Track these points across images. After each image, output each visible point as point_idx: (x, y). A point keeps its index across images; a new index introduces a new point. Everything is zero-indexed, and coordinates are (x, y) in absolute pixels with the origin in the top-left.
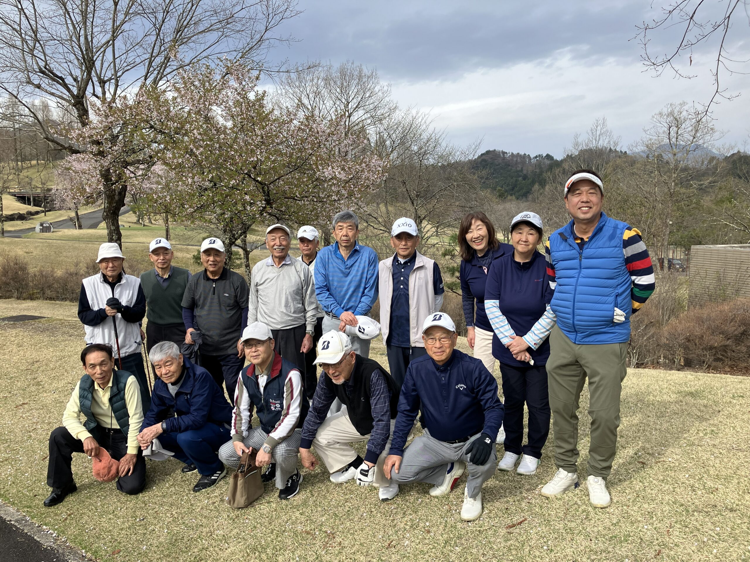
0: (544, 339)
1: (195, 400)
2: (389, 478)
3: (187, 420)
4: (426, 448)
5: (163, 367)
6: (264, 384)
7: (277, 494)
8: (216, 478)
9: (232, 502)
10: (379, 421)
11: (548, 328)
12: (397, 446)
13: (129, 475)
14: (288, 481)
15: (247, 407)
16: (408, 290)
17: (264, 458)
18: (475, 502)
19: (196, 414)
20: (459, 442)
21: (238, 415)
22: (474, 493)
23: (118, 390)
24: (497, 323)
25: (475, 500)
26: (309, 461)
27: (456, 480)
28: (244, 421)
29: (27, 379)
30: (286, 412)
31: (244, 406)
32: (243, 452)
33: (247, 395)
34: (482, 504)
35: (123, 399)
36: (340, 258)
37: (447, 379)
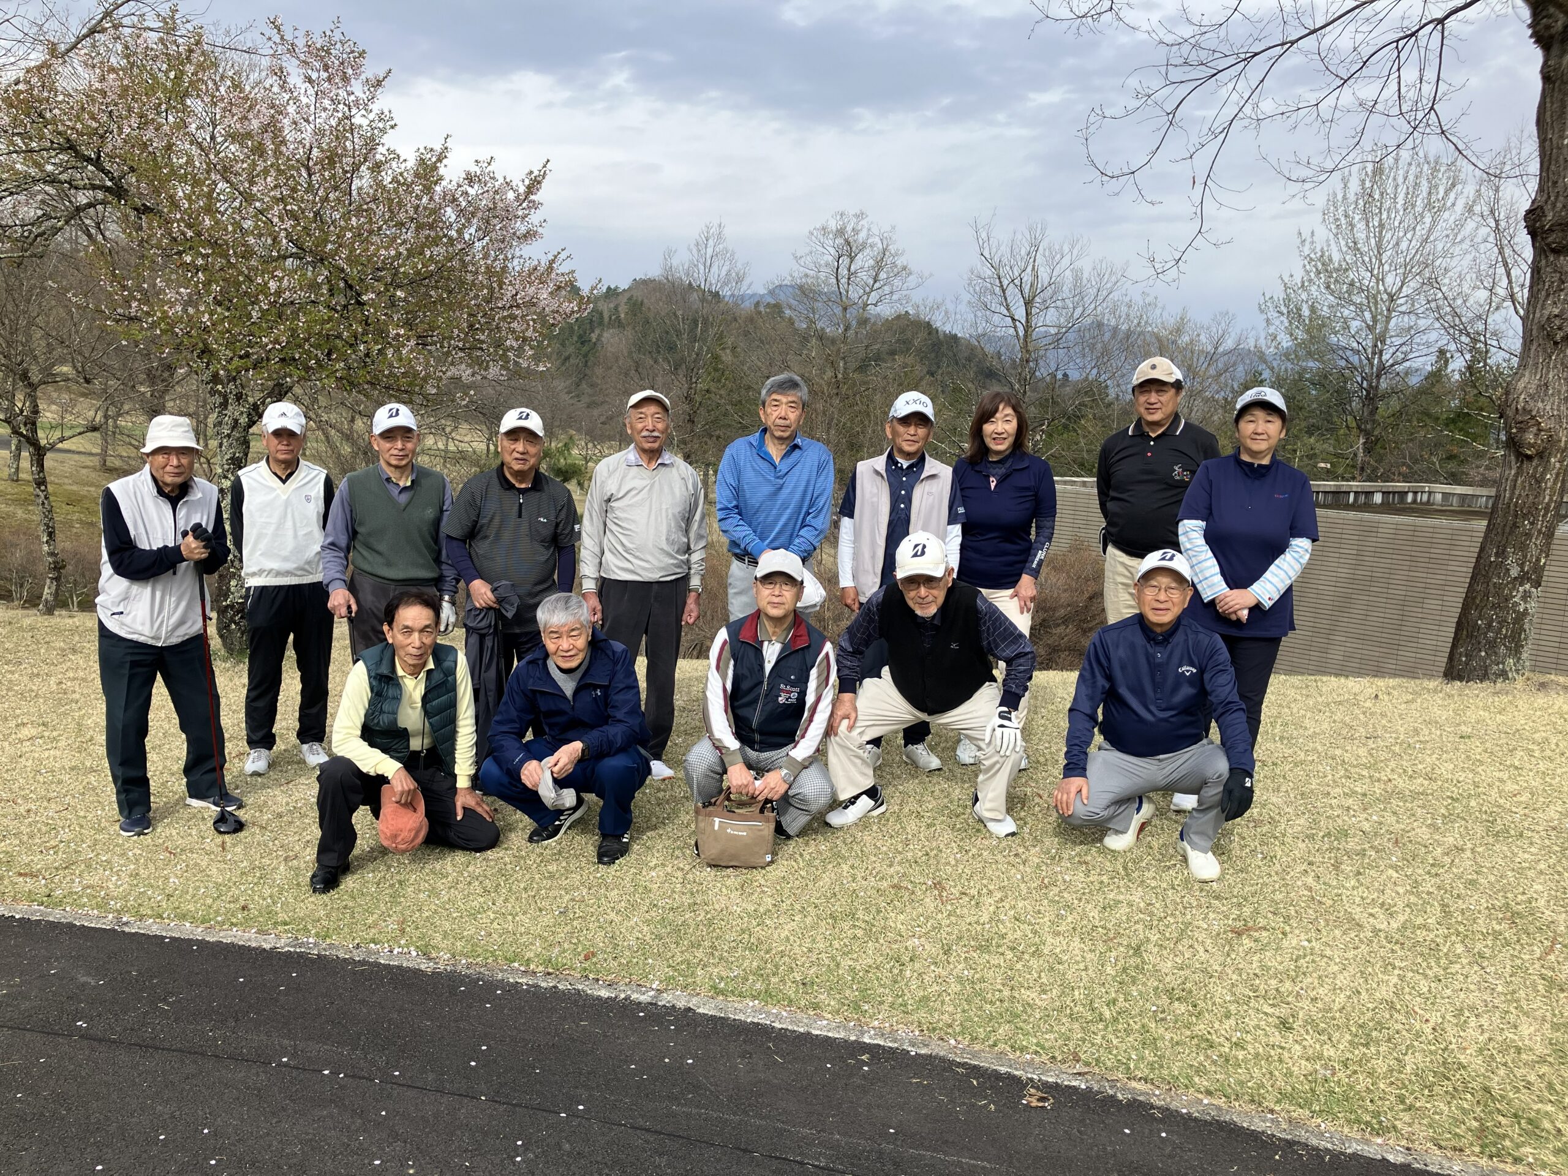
0: (1283, 592)
2: (1069, 813)
5: (565, 637)
6: (773, 660)
8: (627, 840)
16: (910, 512)
27: (1143, 825)
36: (767, 458)
37: (1165, 656)
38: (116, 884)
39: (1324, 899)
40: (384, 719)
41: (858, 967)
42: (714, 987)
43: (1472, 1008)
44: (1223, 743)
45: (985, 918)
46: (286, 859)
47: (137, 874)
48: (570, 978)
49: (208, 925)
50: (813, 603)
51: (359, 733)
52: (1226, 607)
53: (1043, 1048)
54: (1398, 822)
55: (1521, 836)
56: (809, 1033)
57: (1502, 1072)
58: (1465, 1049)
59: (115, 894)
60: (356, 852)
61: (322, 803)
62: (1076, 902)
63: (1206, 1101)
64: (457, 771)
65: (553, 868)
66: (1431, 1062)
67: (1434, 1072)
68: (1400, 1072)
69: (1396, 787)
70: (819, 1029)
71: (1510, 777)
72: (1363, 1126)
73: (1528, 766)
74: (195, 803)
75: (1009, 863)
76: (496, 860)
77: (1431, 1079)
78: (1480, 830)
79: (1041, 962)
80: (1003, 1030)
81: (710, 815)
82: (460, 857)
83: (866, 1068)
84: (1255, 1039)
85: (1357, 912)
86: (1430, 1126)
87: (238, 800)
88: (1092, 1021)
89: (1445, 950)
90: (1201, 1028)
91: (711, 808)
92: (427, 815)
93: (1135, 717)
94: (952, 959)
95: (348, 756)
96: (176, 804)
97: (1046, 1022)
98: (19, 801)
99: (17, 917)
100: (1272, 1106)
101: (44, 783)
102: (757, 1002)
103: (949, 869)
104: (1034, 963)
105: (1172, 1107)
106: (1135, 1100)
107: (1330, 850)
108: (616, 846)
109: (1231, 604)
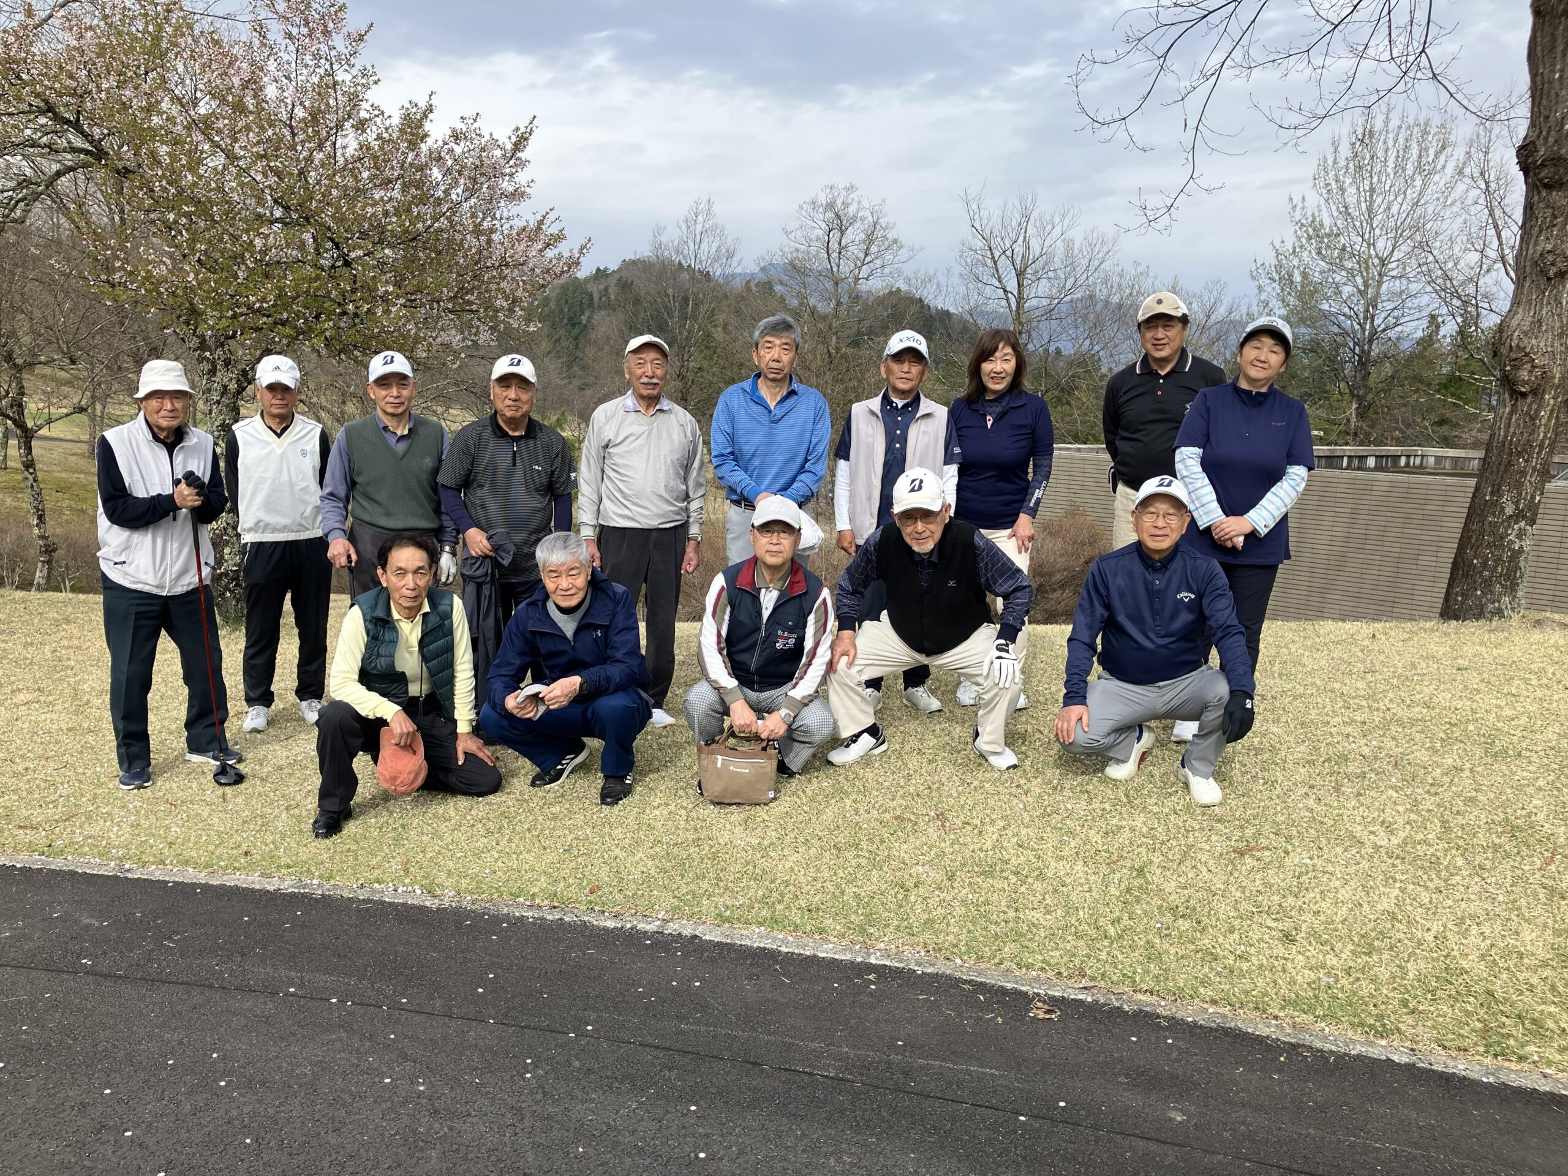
2: (1069, 741)
5: (564, 576)
8: (630, 782)
11: (1286, 501)
27: (1143, 755)
36: (760, 402)
37: (1164, 583)
38: (118, 834)
39: (1326, 820)
40: (382, 663)
41: (863, 894)
42: (720, 915)
43: (1472, 917)
44: (1222, 667)
45: (989, 845)
46: (287, 809)
47: (138, 825)
48: (576, 911)
49: (211, 870)
50: (811, 544)
51: (357, 677)
52: (1222, 534)
53: (1049, 964)
54: (1397, 746)
55: (1520, 755)
56: (815, 956)
57: (1505, 976)
58: (1467, 955)
59: (117, 843)
60: (357, 799)
61: (321, 749)
62: (1078, 828)
63: (1211, 1010)
64: (456, 717)
65: (556, 809)
66: (1434, 967)
67: (1437, 977)
68: (1403, 979)
69: (1395, 714)
70: (826, 951)
71: (1507, 704)
72: (1366, 1029)
73: (1525, 693)
74: (196, 758)
75: (1011, 794)
76: (499, 804)
77: (1434, 984)
78: (1478, 752)
79: (1045, 885)
80: (1009, 949)
81: (713, 753)
82: (463, 802)
83: (873, 987)
84: (1259, 952)
85: (1358, 830)
86: (1434, 1027)
87: (238, 754)
88: (1097, 938)
89: (1446, 863)
90: (1205, 942)
91: (714, 746)
92: (426, 758)
93: (1135, 645)
94: (956, 885)
95: (346, 700)
96: (176, 759)
97: (1051, 940)
98: (17, 760)
99: (18, 866)
100: (1276, 1012)
101: (42, 743)
102: (762, 928)
103: (951, 801)
104: (1038, 886)
105: (1178, 1015)
106: (1141, 1011)
107: (1331, 774)
108: (619, 787)
109: (1227, 530)
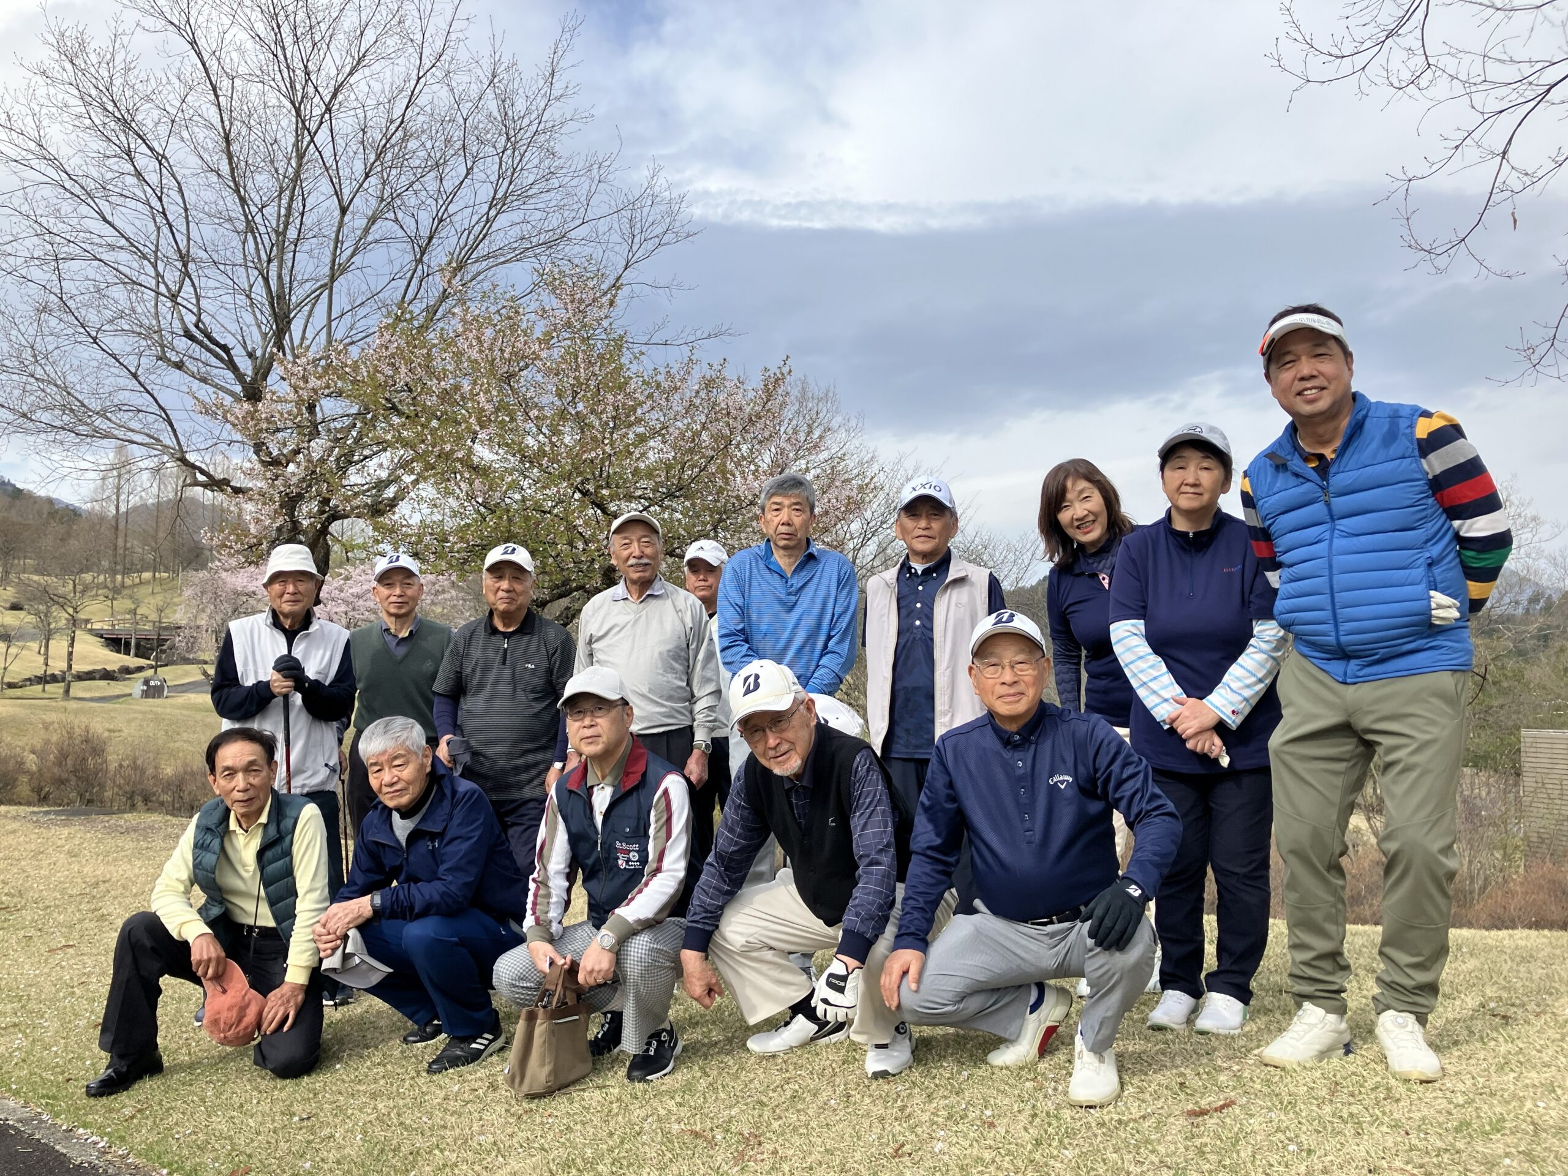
0: (1254, 702)
1: (449, 848)
2: (894, 1004)
3: (425, 892)
4: (979, 937)
5: (387, 769)
6: (604, 808)
7: (622, 1072)
8: (482, 1047)
9: (517, 1080)
10: (871, 864)
11: (1260, 675)
12: (912, 929)
13: (285, 1029)
14: (649, 1044)
15: (562, 866)
16: (932, 630)
17: (600, 963)
18: (1103, 1067)
19: (450, 878)
20: (1059, 922)
21: (543, 883)
22: (1100, 1037)
23: (279, 831)
24: (1141, 671)
25: (1102, 1060)
26: (703, 983)
27: (1051, 1031)
28: (554, 899)
29: (79, 910)
30: (654, 866)
31: (558, 863)
32: (552, 963)
33: (566, 837)
34: (1120, 1078)
35: (288, 853)
36: (776, 570)
37: (1028, 765)
108: (459, 1052)
